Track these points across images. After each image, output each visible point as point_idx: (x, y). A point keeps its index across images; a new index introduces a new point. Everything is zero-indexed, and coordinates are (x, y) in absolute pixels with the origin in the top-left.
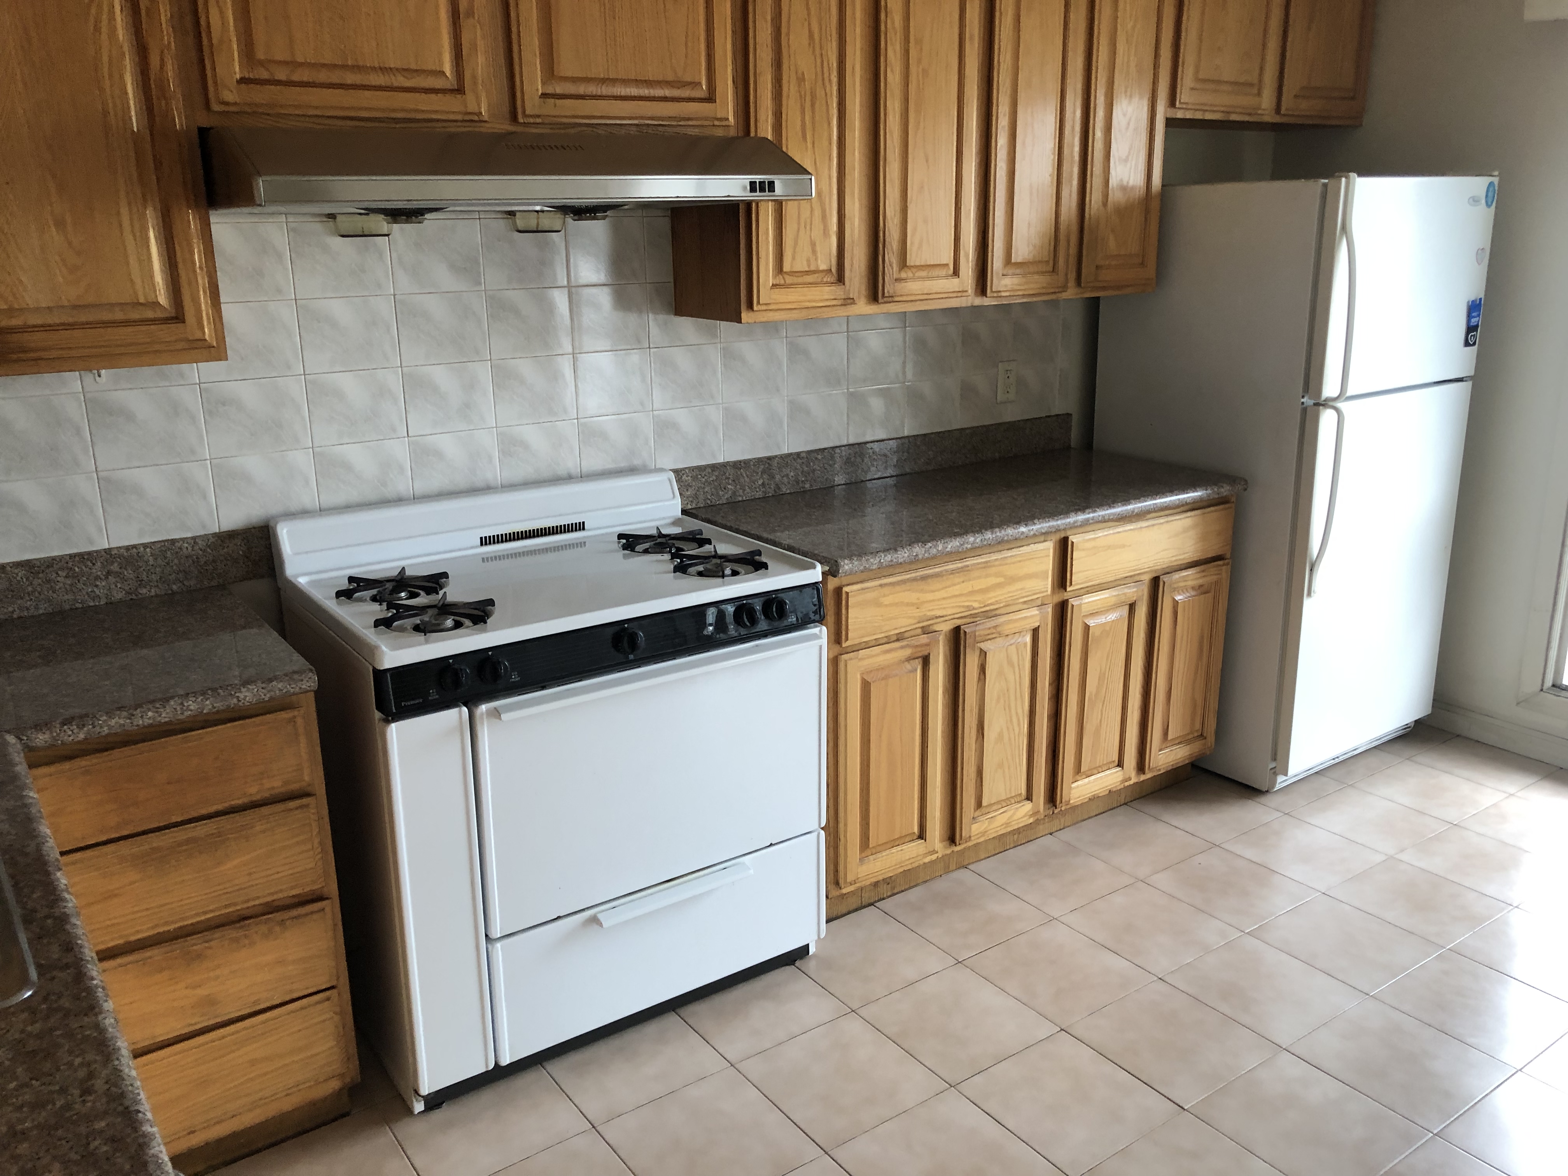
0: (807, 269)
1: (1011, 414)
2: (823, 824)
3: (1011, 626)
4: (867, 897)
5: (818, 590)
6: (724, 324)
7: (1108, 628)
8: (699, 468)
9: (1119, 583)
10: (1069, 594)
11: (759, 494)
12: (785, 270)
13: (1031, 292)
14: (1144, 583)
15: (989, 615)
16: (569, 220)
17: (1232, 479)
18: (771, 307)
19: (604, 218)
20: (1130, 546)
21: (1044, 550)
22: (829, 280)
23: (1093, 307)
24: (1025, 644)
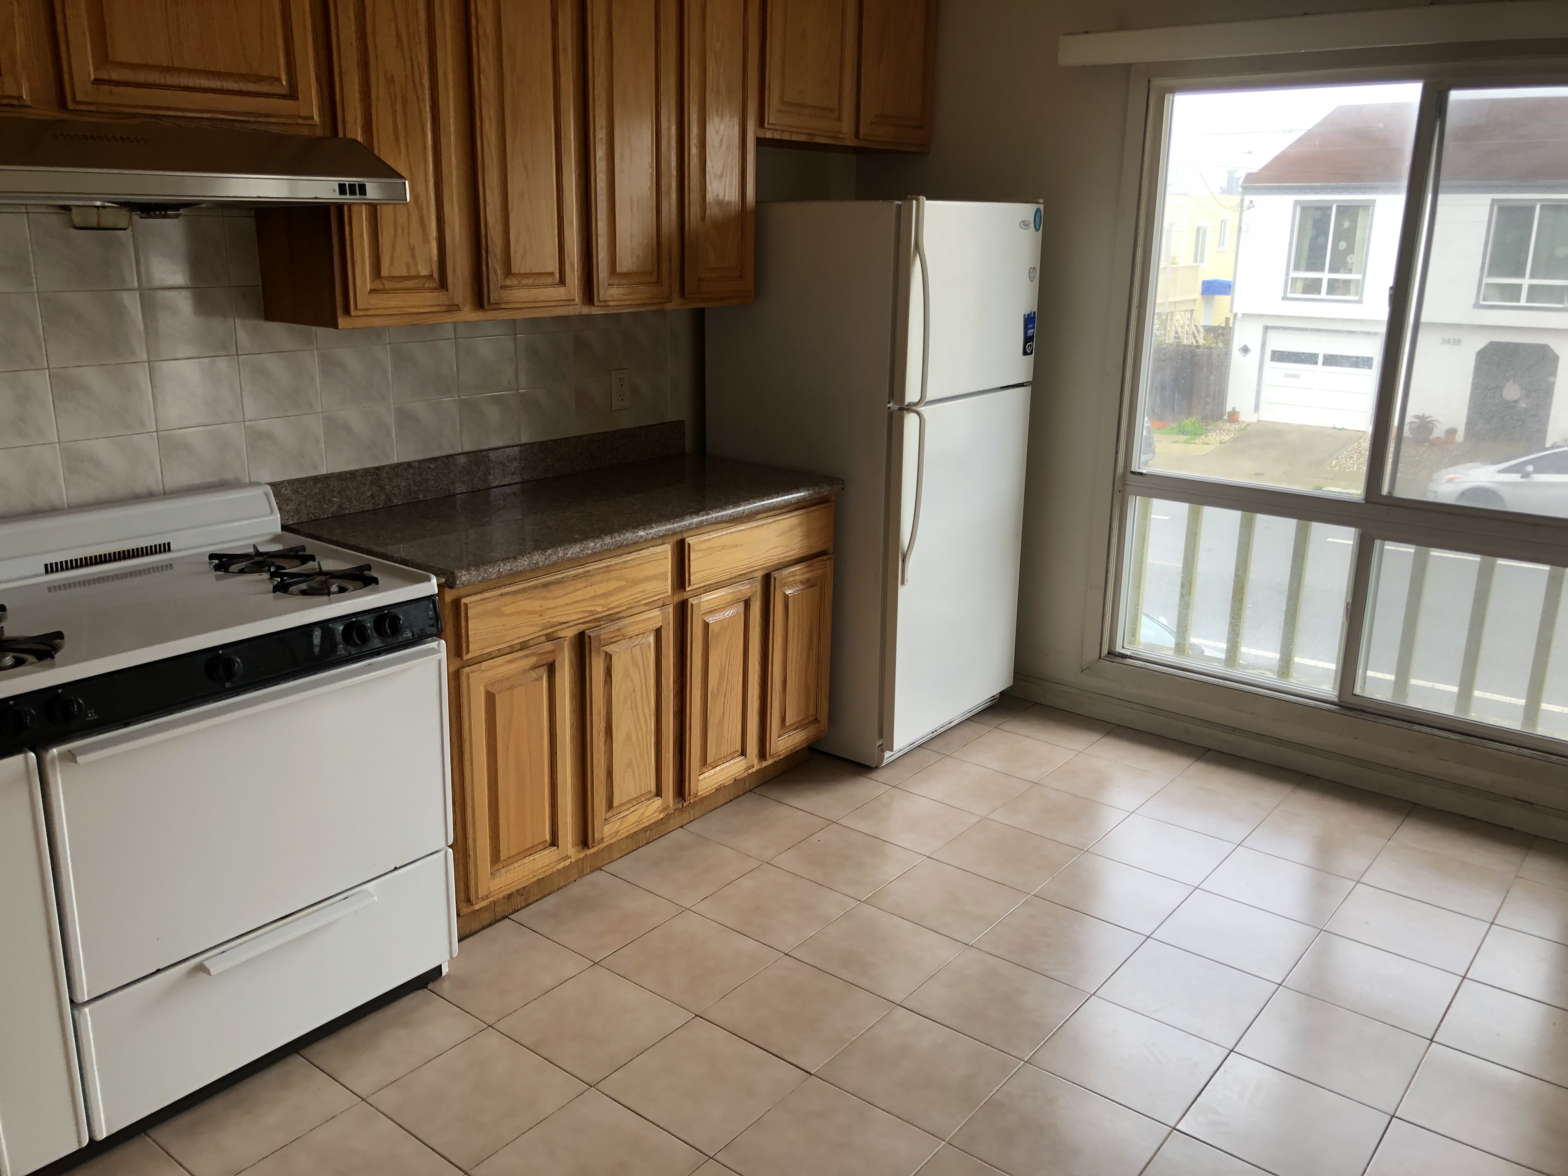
0: (406, 274)
1: (627, 421)
2: (450, 842)
3: (634, 628)
4: (499, 911)
5: (434, 603)
6: (320, 330)
7: (726, 625)
8: (299, 481)
9: (734, 580)
10: (689, 593)
11: (369, 507)
12: (383, 274)
13: (639, 302)
14: (757, 580)
15: (612, 618)
16: (136, 217)
17: (831, 480)
18: (369, 313)
19: (177, 216)
20: (742, 545)
21: (662, 552)
22: (431, 286)
23: (699, 317)
24: (649, 645)
